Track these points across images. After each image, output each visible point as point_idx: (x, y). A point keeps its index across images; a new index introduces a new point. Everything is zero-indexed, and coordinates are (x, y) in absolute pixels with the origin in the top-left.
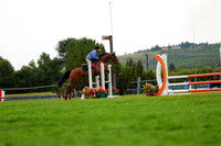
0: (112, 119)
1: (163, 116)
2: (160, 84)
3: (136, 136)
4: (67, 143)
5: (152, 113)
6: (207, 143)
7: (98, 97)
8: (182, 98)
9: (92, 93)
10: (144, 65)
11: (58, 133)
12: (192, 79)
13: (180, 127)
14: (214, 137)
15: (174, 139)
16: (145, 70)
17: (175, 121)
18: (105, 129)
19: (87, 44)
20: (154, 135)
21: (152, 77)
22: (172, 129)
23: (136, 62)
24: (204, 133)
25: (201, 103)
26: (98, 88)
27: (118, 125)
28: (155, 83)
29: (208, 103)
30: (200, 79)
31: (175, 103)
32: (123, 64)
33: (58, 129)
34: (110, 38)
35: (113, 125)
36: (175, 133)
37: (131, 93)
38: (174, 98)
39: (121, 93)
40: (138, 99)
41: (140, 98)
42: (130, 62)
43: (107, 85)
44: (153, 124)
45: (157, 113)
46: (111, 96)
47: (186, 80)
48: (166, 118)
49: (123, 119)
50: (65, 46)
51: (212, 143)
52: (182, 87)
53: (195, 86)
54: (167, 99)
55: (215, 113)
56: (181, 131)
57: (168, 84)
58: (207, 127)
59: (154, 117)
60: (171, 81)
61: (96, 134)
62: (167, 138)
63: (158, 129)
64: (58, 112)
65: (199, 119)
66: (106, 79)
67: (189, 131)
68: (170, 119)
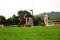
0: (33, 33)
1: (46, 32)
2: (46, 23)
3: (39, 37)
4: (20, 39)
5: (43, 31)
6: (58, 39)
7: (29, 26)
8: (51, 27)
10: (41, 18)
11: (18, 36)
12: (54, 22)
13: (51, 35)
15: (49, 38)
16: (42, 19)
17: (50, 33)
18: (30, 35)
19: (26, 12)
20: (44, 37)
21: (43, 21)
22: (49, 35)
23: (39, 17)
24: (57, 36)
26: (29, 24)
28: (44, 23)
29: (58, 28)
30: (56, 22)
31: (49, 28)
33: (18, 35)
34: (32, 10)
35: (33, 34)
36: (49, 36)
37: (38, 25)
39: (35, 26)
41: (40, 27)
42: (37, 17)
43: (31, 23)
44: (44, 34)
46: (32, 26)
47: (53, 22)
48: (47, 32)
49: (36, 33)
52: (51, 24)
53: (55, 24)
54: (47, 27)
56: (51, 36)
57: (48, 23)
58: (58, 35)
59: (44, 32)
60: (48, 22)
61: (28, 37)
62: (47, 38)
63: (45, 35)
64: (18, 31)
65: (56, 32)
66: (31, 22)
67: (53, 36)
68: (48, 33)
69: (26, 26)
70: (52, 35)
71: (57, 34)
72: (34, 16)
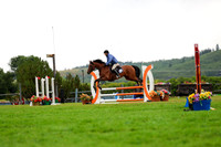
0: (56, 123)
1: (97, 120)
2: (94, 94)
3: (75, 137)
4: (19, 142)
5: (88, 118)
6: (132, 143)
7: (44, 104)
8: (112, 106)
9: (38, 101)
10: (81, 79)
11: (12, 134)
12: (120, 91)
13: (111, 130)
14: (138, 138)
15: (106, 140)
16: (81, 83)
17: (107, 125)
18: (50, 130)
19: (34, 60)
20: (90, 136)
22: (105, 132)
23: (74, 76)
24: (130, 135)
25: (127, 110)
26: (43, 96)
27: (61, 128)
28: (90, 94)
29: (133, 110)
30: (126, 91)
31: (106, 110)
32: (64, 77)
33: (12, 130)
34: (53, 56)
35: (56, 127)
36: (106, 135)
37: (70, 101)
38: (105, 106)
39: (62, 102)
40: (76, 107)
41: (78, 105)
42: (69, 76)
43: (50, 95)
44: (89, 127)
45: (92, 118)
46: (54, 104)
47: (114, 91)
48: (99, 123)
49: (64, 122)
50: (16, 62)
51: (137, 143)
52: (112, 98)
53: (122, 97)
54: (99, 106)
55: (139, 119)
56: (112, 134)
57: (100, 95)
58: (133, 130)
59: (90, 122)
60: (102, 92)
61: (43, 135)
62: (100, 139)
63: (93, 131)
64: (11, 116)
65: (126, 123)
66: (50, 90)
67: (118, 133)
68: (102, 123)
69: (36, 102)
70: (115, 131)
71: (128, 128)
72: (58, 73)
